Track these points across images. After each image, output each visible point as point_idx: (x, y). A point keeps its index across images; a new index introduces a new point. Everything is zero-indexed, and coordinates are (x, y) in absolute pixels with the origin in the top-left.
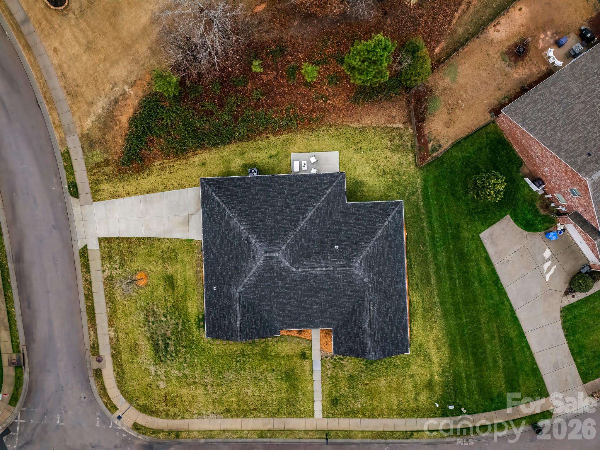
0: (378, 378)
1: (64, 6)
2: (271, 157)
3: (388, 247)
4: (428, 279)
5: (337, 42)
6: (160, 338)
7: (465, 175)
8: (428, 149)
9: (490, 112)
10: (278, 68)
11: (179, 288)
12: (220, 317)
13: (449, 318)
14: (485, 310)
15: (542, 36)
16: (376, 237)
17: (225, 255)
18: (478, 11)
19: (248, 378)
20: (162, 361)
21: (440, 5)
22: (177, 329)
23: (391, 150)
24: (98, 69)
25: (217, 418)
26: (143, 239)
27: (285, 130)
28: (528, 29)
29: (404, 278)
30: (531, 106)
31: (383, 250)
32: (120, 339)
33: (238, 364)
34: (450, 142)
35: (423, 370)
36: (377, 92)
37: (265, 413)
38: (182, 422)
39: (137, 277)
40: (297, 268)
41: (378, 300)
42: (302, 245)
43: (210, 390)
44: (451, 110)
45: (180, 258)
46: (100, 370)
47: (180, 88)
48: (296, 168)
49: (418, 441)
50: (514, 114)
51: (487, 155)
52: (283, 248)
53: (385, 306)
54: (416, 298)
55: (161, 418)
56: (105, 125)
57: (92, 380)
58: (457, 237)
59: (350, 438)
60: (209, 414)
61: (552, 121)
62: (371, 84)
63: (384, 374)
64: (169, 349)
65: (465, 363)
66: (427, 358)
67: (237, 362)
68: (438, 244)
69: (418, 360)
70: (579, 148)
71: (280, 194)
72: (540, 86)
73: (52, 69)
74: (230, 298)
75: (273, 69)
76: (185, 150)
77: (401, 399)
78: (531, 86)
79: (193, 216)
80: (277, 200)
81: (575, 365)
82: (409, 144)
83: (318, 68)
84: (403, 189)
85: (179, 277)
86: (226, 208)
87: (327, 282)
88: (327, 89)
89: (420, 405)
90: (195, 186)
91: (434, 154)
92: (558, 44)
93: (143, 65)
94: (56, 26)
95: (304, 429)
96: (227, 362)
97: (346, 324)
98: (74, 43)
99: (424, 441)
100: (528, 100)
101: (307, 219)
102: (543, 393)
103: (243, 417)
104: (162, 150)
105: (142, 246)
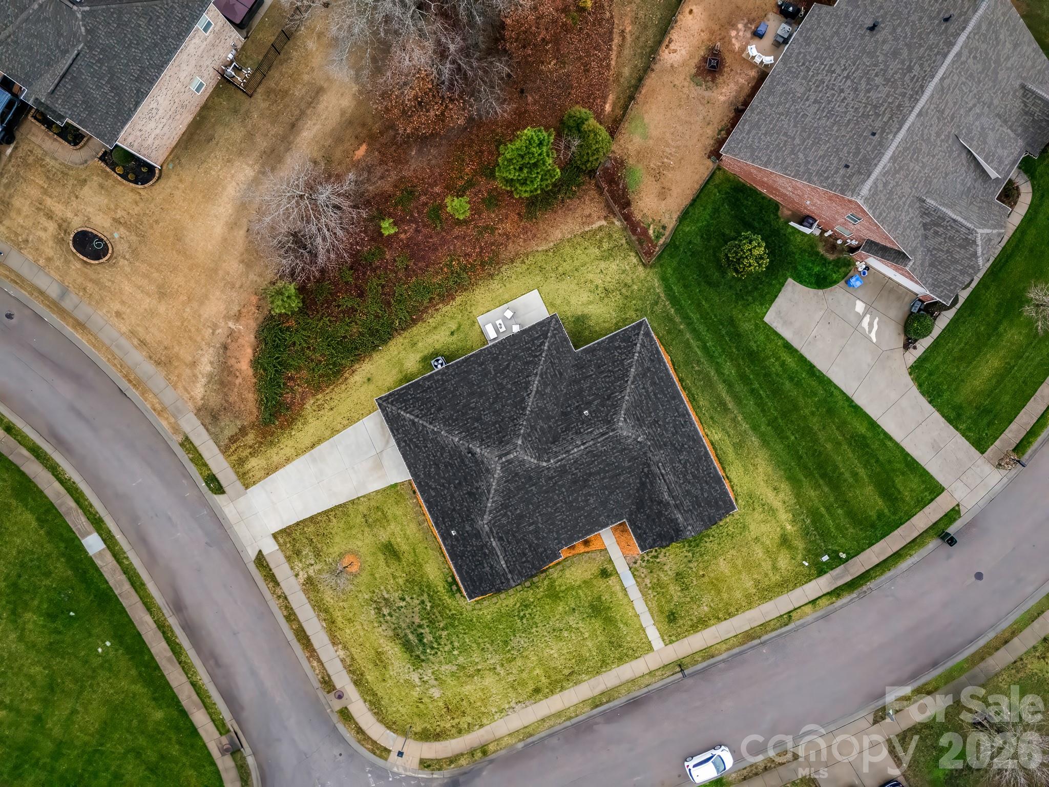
0: (714, 561)
1: (109, 255)
2: (452, 334)
3: (651, 385)
4: (723, 404)
5: (476, 153)
6: (408, 631)
7: (711, 251)
8: (650, 238)
9: (709, 157)
10: (414, 217)
11: (405, 555)
12: (476, 566)
13: (772, 444)
14: (813, 413)
15: (733, 33)
16: (631, 379)
17: (449, 484)
18: (638, 38)
19: (545, 634)
20: (423, 661)
21: (587, 52)
22: (425, 609)
23: (604, 258)
24: (185, 315)
25: (526, 706)
26: (331, 510)
27: (456, 291)
28: (712, 32)
29: (689, 415)
30: (754, 132)
31: (647, 392)
32: (356, 656)
33: (524, 621)
34: (675, 216)
35: (768, 525)
36: (554, 193)
37: (587, 673)
38: (482, 731)
39: (346, 562)
40: (548, 461)
41: (668, 458)
42: (542, 428)
43: (502, 672)
44: (658, 176)
45: (389, 514)
46: (346, 708)
47: (302, 297)
48: (492, 334)
49: (801, 621)
50: (737, 151)
51: (729, 213)
52: (520, 442)
53: (680, 461)
54: (717, 436)
55: (455, 738)
56: (222, 383)
57: (341, 727)
58: (737, 336)
59: (713, 657)
60: (514, 706)
61: (786, 141)
62: (542, 189)
63: (720, 552)
64: (425, 640)
65: (817, 492)
66: (766, 508)
67: (522, 618)
68: (716, 354)
69: (756, 515)
70: (831, 164)
71: (486, 375)
72: (755, 101)
73: (123, 342)
74: (478, 535)
75: (410, 221)
76: (339, 371)
77: (756, 576)
78: (746, 103)
79: (384, 453)
80: (486, 386)
81: (959, 435)
82: (624, 241)
83: (466, 198)
84: (640, 302)
85: (399, 540)
86: (425, 423)
87: (593, 462)
88: (489, 217)
89: (785, 573)
90: (370, 413)
91: (661, 241)
92: (758, 35)
93: (241, 287)
94: (108, 284)
95: (648, 671)
96: (509, 624)
97: (640, 505)
98: (139, 296)
99: (809, 618)
100: (747, 127)
101: (533, 393)
102: (936, 490)
103: (561, 691)
104: (309, 385)
105: (334, 520)
